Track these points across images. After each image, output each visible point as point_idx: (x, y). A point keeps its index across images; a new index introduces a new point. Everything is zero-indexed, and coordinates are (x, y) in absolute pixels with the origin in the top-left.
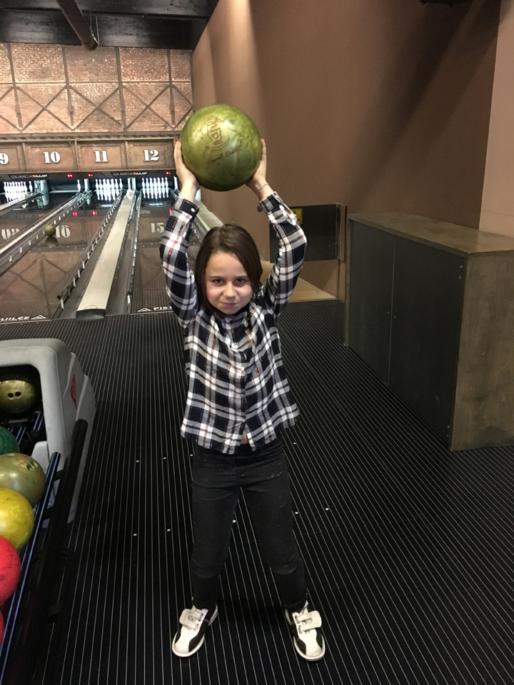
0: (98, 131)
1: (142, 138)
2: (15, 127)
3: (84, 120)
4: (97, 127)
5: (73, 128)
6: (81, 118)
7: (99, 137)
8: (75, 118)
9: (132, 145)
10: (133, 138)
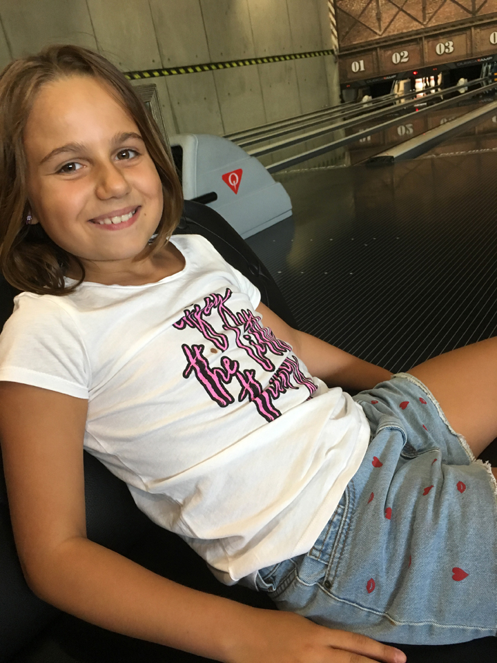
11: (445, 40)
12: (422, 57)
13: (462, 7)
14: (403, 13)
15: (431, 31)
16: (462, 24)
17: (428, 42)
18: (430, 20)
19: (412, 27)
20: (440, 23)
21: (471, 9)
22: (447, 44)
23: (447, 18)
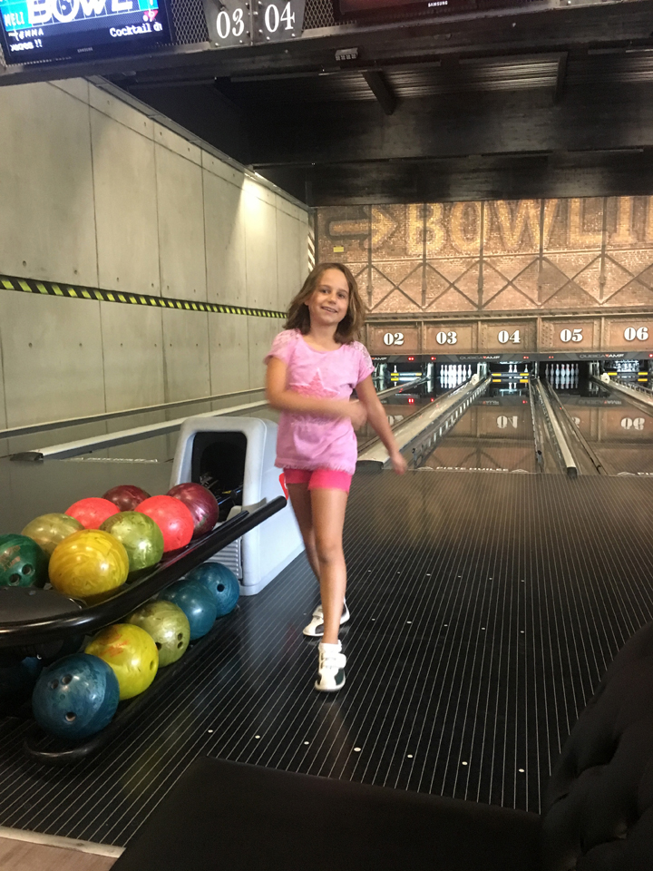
11: (448, 330)
12: (420, 343)
13: (468, 298)
14: (399, 293)
15: (430, 317)
16: (466, 316)
17: (428, 328)
18: (429, 305)
19: (408, 309)
20: (442, 311)
21: (477, 302)
22: (449, 335)
23: (450, 306)
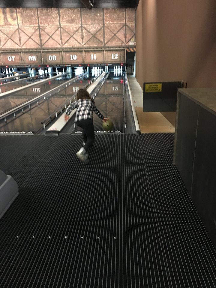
0: (93, 46)
1: (111, 49)
2: (59, 44)
3: (87, 41)
4: (93, 44)
5: (83, 44)
6: (86, 40)
7: (93, 48)
8: (84, 40)
9: (107, 52)
10: (107, 49)
